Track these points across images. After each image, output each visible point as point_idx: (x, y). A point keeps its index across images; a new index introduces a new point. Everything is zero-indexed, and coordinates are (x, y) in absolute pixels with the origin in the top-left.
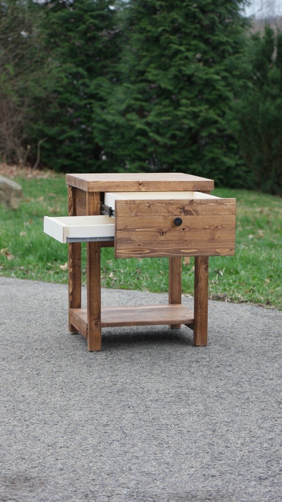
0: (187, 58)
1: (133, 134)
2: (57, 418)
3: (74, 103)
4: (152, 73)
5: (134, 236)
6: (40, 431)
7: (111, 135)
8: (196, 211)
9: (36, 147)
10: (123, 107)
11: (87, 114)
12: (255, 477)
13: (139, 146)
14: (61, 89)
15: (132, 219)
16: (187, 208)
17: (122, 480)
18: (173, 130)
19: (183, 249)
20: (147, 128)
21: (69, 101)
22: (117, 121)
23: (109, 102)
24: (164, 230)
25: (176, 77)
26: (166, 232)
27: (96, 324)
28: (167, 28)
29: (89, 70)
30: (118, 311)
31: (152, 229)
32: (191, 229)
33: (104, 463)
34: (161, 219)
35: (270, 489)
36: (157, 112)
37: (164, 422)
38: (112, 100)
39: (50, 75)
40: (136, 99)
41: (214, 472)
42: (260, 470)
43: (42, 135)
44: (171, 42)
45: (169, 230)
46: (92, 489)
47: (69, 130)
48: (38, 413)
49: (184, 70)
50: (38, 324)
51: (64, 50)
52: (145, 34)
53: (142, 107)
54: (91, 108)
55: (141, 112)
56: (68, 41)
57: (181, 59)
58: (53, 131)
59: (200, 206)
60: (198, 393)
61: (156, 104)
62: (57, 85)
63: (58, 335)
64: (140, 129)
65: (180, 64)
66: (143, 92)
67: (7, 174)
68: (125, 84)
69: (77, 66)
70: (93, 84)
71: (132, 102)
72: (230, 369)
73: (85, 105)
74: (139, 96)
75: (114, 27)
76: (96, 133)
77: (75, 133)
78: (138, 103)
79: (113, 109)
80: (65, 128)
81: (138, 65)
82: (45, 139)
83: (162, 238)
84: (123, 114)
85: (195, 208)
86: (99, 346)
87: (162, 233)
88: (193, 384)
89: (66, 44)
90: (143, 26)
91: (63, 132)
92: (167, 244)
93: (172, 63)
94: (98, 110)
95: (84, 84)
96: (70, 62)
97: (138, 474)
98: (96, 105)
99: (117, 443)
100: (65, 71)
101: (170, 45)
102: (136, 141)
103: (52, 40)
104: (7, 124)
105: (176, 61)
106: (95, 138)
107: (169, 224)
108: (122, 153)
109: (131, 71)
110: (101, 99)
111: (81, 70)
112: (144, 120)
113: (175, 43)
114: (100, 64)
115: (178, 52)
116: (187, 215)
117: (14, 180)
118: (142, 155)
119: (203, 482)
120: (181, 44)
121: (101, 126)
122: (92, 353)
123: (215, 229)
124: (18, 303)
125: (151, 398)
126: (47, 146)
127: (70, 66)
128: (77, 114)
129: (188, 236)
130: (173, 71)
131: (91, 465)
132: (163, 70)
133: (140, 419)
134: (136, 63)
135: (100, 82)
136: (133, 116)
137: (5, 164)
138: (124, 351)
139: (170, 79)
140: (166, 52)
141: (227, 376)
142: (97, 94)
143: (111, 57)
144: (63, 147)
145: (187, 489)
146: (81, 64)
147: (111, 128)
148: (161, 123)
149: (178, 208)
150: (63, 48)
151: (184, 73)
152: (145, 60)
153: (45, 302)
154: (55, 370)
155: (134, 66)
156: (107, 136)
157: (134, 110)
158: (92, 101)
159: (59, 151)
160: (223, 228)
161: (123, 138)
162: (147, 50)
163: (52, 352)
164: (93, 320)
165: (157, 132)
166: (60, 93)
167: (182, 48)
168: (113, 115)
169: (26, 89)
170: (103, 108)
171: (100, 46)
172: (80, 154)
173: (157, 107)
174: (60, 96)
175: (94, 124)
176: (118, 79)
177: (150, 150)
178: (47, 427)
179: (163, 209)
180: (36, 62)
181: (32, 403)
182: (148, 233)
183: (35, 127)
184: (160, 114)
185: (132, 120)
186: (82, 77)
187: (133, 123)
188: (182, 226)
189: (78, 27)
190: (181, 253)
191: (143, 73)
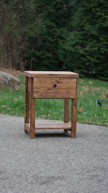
0: (105, 19)
1: (78, 56)
2: (13, 156)
3: (49, 40)
4: (87, 27)
5: (40, 91)
6: (7, 160)
7: (67, 56)
8: (62, 82)
9: (30, 61)
10: (74, 43)
11: (56, 46)
12: (77, 173)
13: (81, 62)
14: (43, 33)
15: (39, 84)
16: (58, 81)
17: (31, 173)
18: (98, 55)
19: (57, 95)
20: (85, 53)
21: (47, 39)
22: (71, 50)
23: (67, 40)
24: (50, 88)
25: (99, 28)
26: (51, 89)
27: (33, 128)
28: (95, 5)
29: (57, 24)
30: (43, 124)
31: (46, 88)
32: (60, 88)
33: (26, 168)
34: (49, 85)
35: (80, 176)
36: (90, 46)
37: (51, 158)
38: (68, 39)
39: (37, 26)
40: (80, 39)
41: (63, 171)
42: (79, 172)
43: (34, 55)
44: (97, 11)
45: (52, 89)
46: (21, 174)
47: (47, 53)
48: (7, 155)
49: (103, 25)
50: (13, 130)
51: (44, 14)
52: (85, 8)
53: (83, 43)
54: (58, 43)
55: (83, 46)
56: (47, 10)
57: (102, 20)
58: (39, 54)
59: (63, 80)
60: (66, 151)
61: (90, 42)
62: (41, 31)
63: (20, 133)
64: (82, 54)
65: (101, 22)
66: (83, 35)
67: (15, 74)
68: (75, 32)
69: (51, 22)
70: (59, 31)
71: (78, 40)
72: (81, 145)
73: (55, 42)
74: (82, 38)
75: (70, 3)
76: (60, 55)
77: (50, 55)
78: (81, 41)
79: (69, 43)
80: (45, 52)
81: (81, 23)
82: (35, 57)
83: (50, 91)
84: (74, 46)
85: (62, 81)
86: (34, 136)
87: (50, 90)
88: (65, 149)
89: (46, 11)
90: (84, 4)
91: (44, 54)
92: (51, 93)
93: (97, 22)
94: (61, 44)
95: (55, 31)
96: (48, 20)
97: (37, 171)
98: (60, 41)
99: (32, 163)
100: (45, 24)
101: (97, 13)
102: (80, 59)
103: (39, 9)
104: (16, 50)
105: (99, 21)
106: (60, 57)
107: (52, 86)
108: (73, 65)
109: (77, 26)
110: (63, 38)
111: (53, 24)
112: (84, 49)
113: (99, 12)
114: (62, 22)
115: (101, 16)
116: (59, 83)
117: (18, 78)
118: (83, 66)
119: (58, 174)
120: (101, 12)
121: (63, 52)
122: (31, 139)
123: (68, 89)
124: (7, 123)
125: (49, 152)
126: (36, 61)
127: (48, 22)
128: (51, 46)
129: (59, 91)
130: (97, 25)
131: (22, 169)
132: (93, 25)
133: (43, 158)
134: (80, 22)
135: (62, 30)
136: (78, 47)
137: (14, 70)
138: (43, 139)
139: (96, 29)
140: (95, 16)
141: (79, 147)
142: (61, 36)
143: (68, 18)
144: (44, 61)
145: (52, 175)
146: (54, 21)
147: (68, 53)
148: (93, 51)
149: (55, 81)
150: (44, 13)
151: (103, 26)
152: (84, 21)
153: (18, 123)
154: (16, 143)
155: (79, 23)
156: (65, 56)
157: (79, 44)
158: (58, 39)
159: (42, 64)
160: (71, 88)
161: (73, 58)
162: (86, 16)
163: (16, 138)
164: (32, 126)
165: (90, 55)
166: (43, 35)
167: (102, 14)
168: (68, 46)
169: (26, 33)
170: (63, 43)
171: (62, 12)
172: (52, 65)
173: (90, 43)
174: (43, 37)
175: (59, 51)
176: (71, 29)
177: (87, 64)
178: (9, 159)
179: (50, 81)
180: (31, 20)
181: (5, 152)
182: (44, 89)
183: (30, 51)
184: (92, 47)
185: (78, 49)
186: (54, 27)
187: (78, 51)
188: (57, 87)
189: (51, 3)
190: (56, 97)
191: (83, 26)
